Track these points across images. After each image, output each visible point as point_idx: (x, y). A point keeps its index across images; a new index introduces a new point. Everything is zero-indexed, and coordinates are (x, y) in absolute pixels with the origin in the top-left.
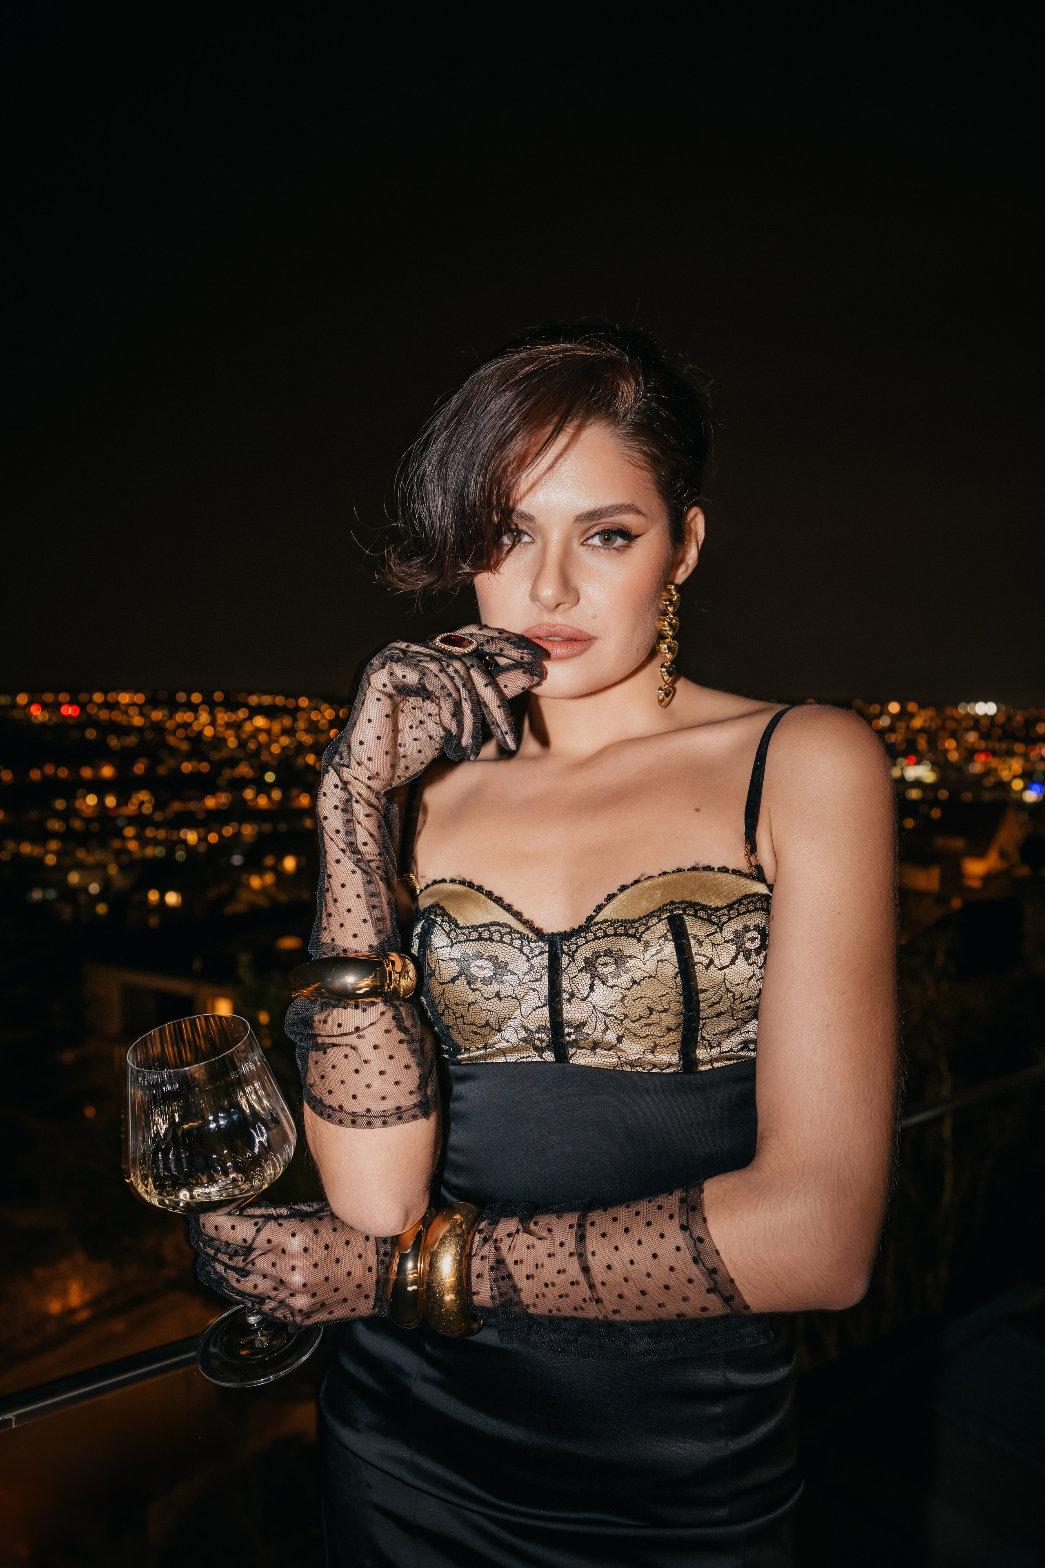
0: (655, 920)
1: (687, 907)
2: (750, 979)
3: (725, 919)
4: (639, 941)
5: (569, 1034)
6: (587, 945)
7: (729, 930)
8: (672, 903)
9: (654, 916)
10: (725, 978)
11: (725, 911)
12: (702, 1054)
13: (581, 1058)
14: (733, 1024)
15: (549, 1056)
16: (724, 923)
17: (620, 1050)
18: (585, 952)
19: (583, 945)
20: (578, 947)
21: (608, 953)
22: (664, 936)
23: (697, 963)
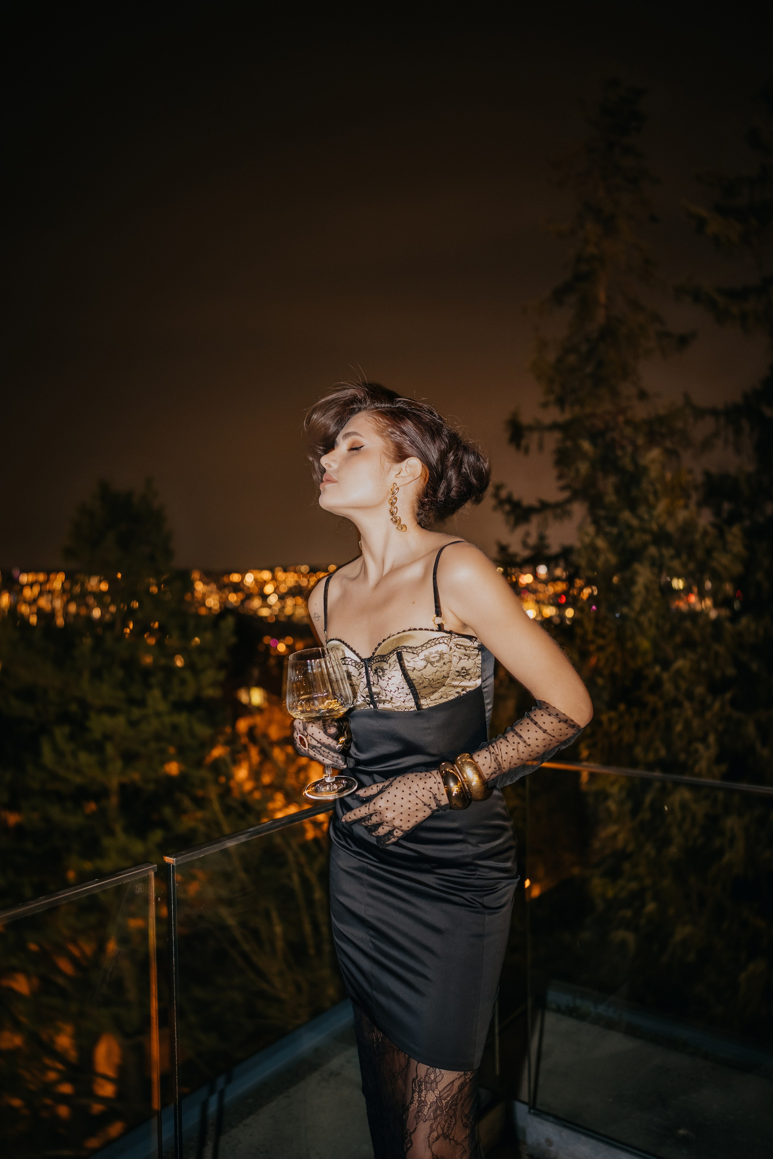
0: (392, 655)
1: (404, 648)
2: (436, 673)
3: (420, 651)
4: (387, 663)
5: (375, 698)
7: (422, 656)
8: (398, 647)
9: (392, 653)
10: (422, 674)
11: (420, 648)
12: (423, 702)
13: (381, 706)
14: (432, 690)
15: (372, 706)
16: (420, 653)
17: (392, 703)
18: (374, 667)
19: (373, 664)
22: (396, 660)
23: (408, 670)
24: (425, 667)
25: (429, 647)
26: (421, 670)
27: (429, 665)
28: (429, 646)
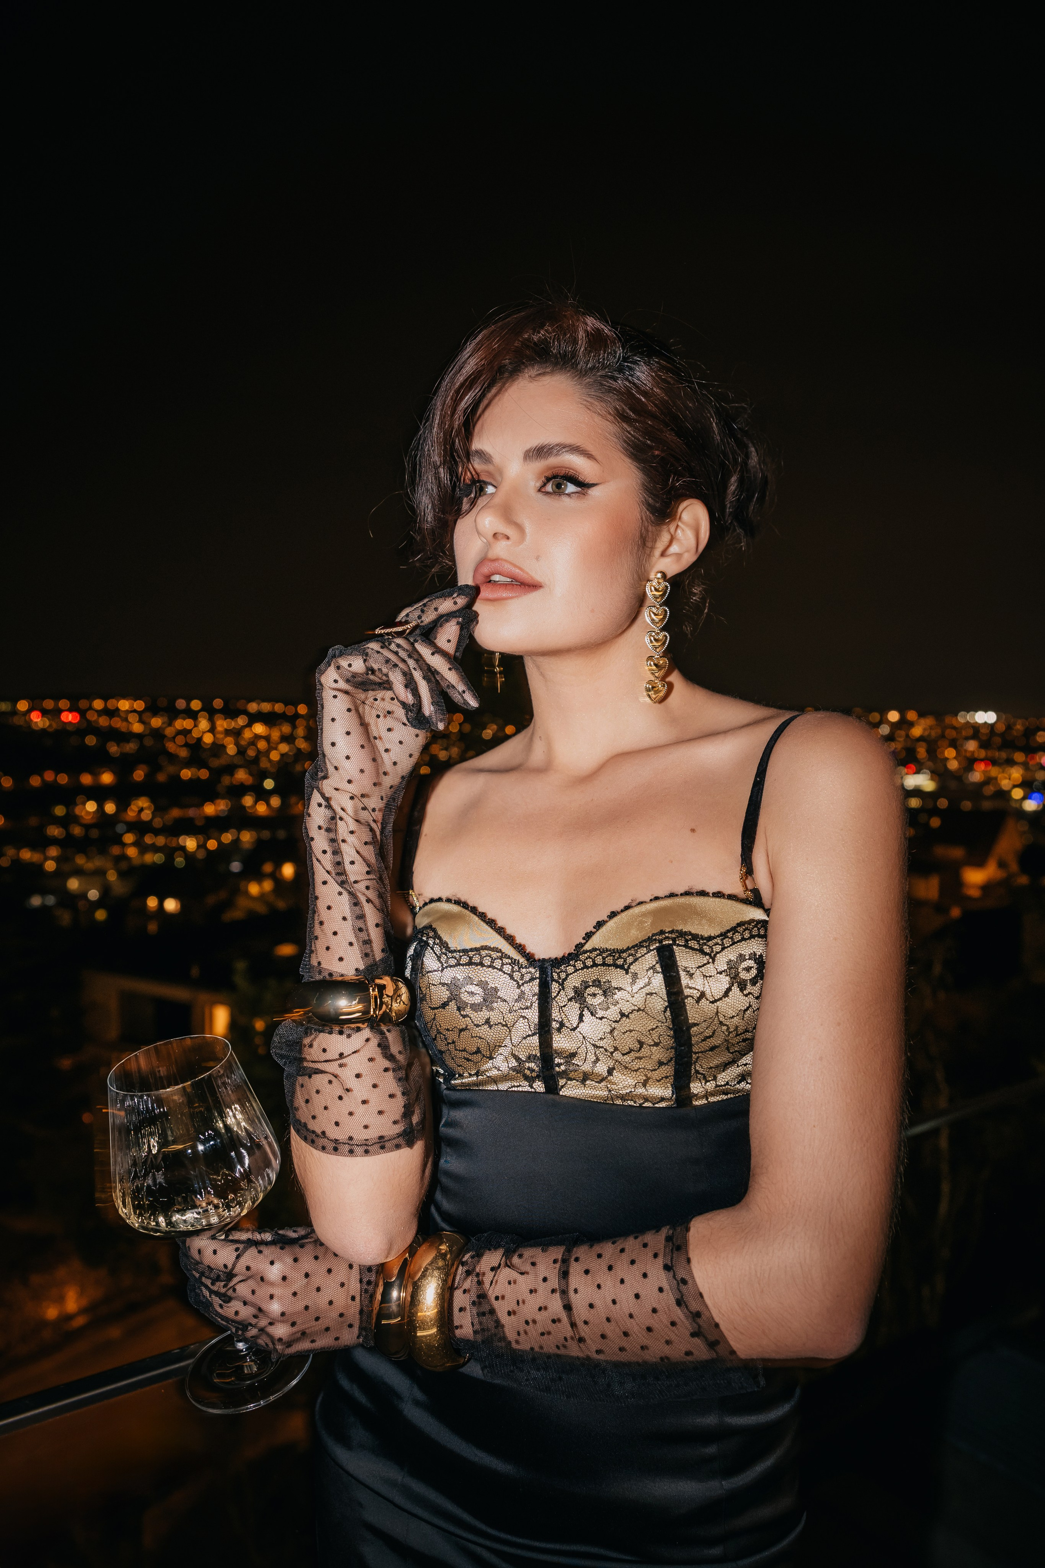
0: (644, 950)
1: (678, 937)
2: (745, 1010)
3: (717, 948)
4: (627, 972)
5: (559, 1065)
6: (576, 974)
7: (722, 961)
8: (662, 932)
9: (643, 946)
10: (717, 1011)
11: (719, 940)
12: (696, 1088)
13: (570, 1088)
14: (728, 1057)
15: (539, 1086)
16: (717, 953)
17: (609, 1081)
18: (574, 981)
19: (572, 974)
20: (567, 975)
21: (597, 983)
22: (653, 968)
23: (688, 997)
24: (726, 994)
25: (738, 942)
26: (716, 1001)
27: (735, 989)
28: (738, 937)
